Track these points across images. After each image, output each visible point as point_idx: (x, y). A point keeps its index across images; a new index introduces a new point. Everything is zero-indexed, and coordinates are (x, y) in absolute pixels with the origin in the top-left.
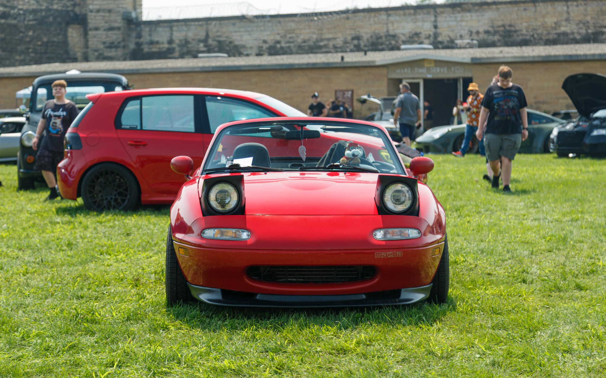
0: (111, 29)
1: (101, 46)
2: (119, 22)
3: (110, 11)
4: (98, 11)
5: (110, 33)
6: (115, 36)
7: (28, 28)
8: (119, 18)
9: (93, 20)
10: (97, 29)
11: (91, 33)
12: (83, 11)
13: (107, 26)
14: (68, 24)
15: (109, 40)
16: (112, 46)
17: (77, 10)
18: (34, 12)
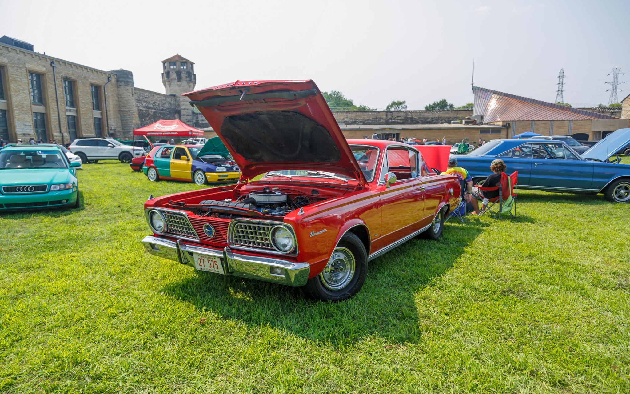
0: (188, 115)
1: (186, 121)
2: (191, 113)
3: (188, 109)
4: (184, 109)
5: (188, 116)
6: (190, 118)
7: (168, 114)
8: (191, 112)
9: (183, 112)
10: (184, 115)
11: (182, 116)
12: (179, 109)
13: (187, 114)
14: (175, 113)
15: (188, 119)
16: (189, 121)
17: (177, 108)
18: (168, 109)
